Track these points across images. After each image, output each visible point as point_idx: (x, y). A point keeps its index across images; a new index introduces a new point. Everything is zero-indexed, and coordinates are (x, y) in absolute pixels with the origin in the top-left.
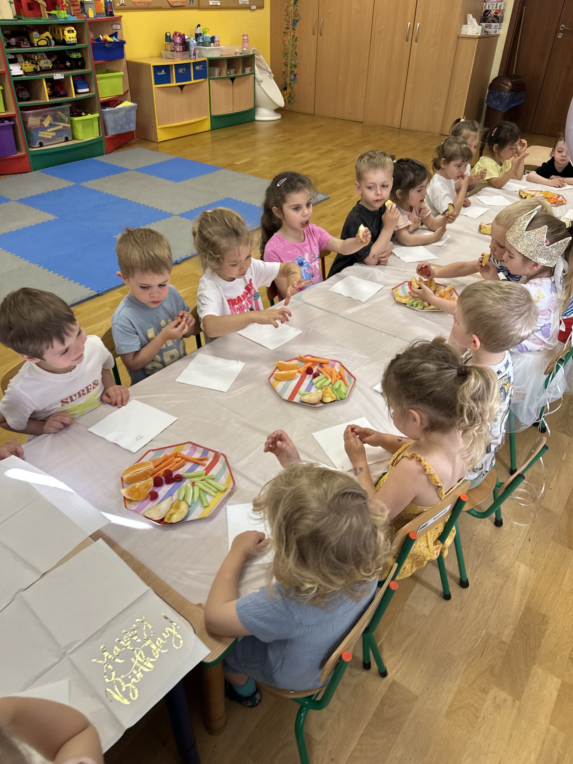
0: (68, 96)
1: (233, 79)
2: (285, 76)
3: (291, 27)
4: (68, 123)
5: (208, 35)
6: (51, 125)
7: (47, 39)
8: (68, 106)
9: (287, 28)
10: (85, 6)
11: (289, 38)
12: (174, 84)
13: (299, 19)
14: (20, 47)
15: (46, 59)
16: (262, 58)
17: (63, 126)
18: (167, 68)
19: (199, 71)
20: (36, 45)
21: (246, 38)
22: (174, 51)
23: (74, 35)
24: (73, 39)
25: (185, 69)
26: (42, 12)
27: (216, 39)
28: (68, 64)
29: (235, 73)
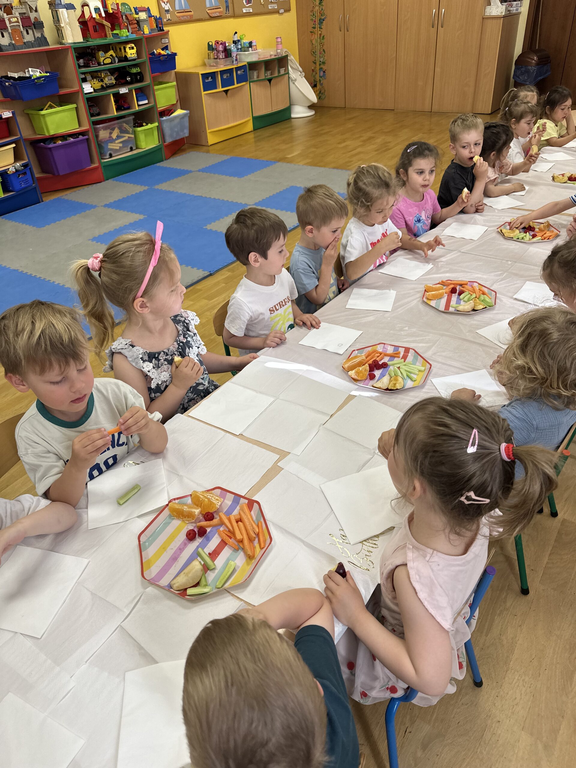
0: (132, 109)
1: (270, 80)
2: (314, 73)
3: (317, 26)
4: (132, 134)
5: (246, 41)
6: (118, 137)
7: (111, 57)
8: (132, 118)
9: (314, 28)
10: (141, 23)
11: (316, 37)
12: (220, 89)
13: (325, 18)
14: (90, 67)
15: (109, 76)
16: (293, 58)
17: (129, 137)
18: (213, 75)
19: (241, 75)
20: (102, 64)
21: (279, 40)
22: (217, 59)
23: (134, 51)
24: (133, 55)
25: (229, 75)
26: (107, 33)
27: (254, 44)
28: (128, 79)
29: (271, 75)
